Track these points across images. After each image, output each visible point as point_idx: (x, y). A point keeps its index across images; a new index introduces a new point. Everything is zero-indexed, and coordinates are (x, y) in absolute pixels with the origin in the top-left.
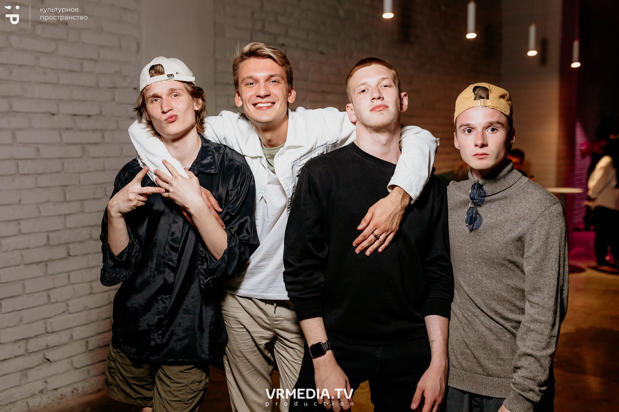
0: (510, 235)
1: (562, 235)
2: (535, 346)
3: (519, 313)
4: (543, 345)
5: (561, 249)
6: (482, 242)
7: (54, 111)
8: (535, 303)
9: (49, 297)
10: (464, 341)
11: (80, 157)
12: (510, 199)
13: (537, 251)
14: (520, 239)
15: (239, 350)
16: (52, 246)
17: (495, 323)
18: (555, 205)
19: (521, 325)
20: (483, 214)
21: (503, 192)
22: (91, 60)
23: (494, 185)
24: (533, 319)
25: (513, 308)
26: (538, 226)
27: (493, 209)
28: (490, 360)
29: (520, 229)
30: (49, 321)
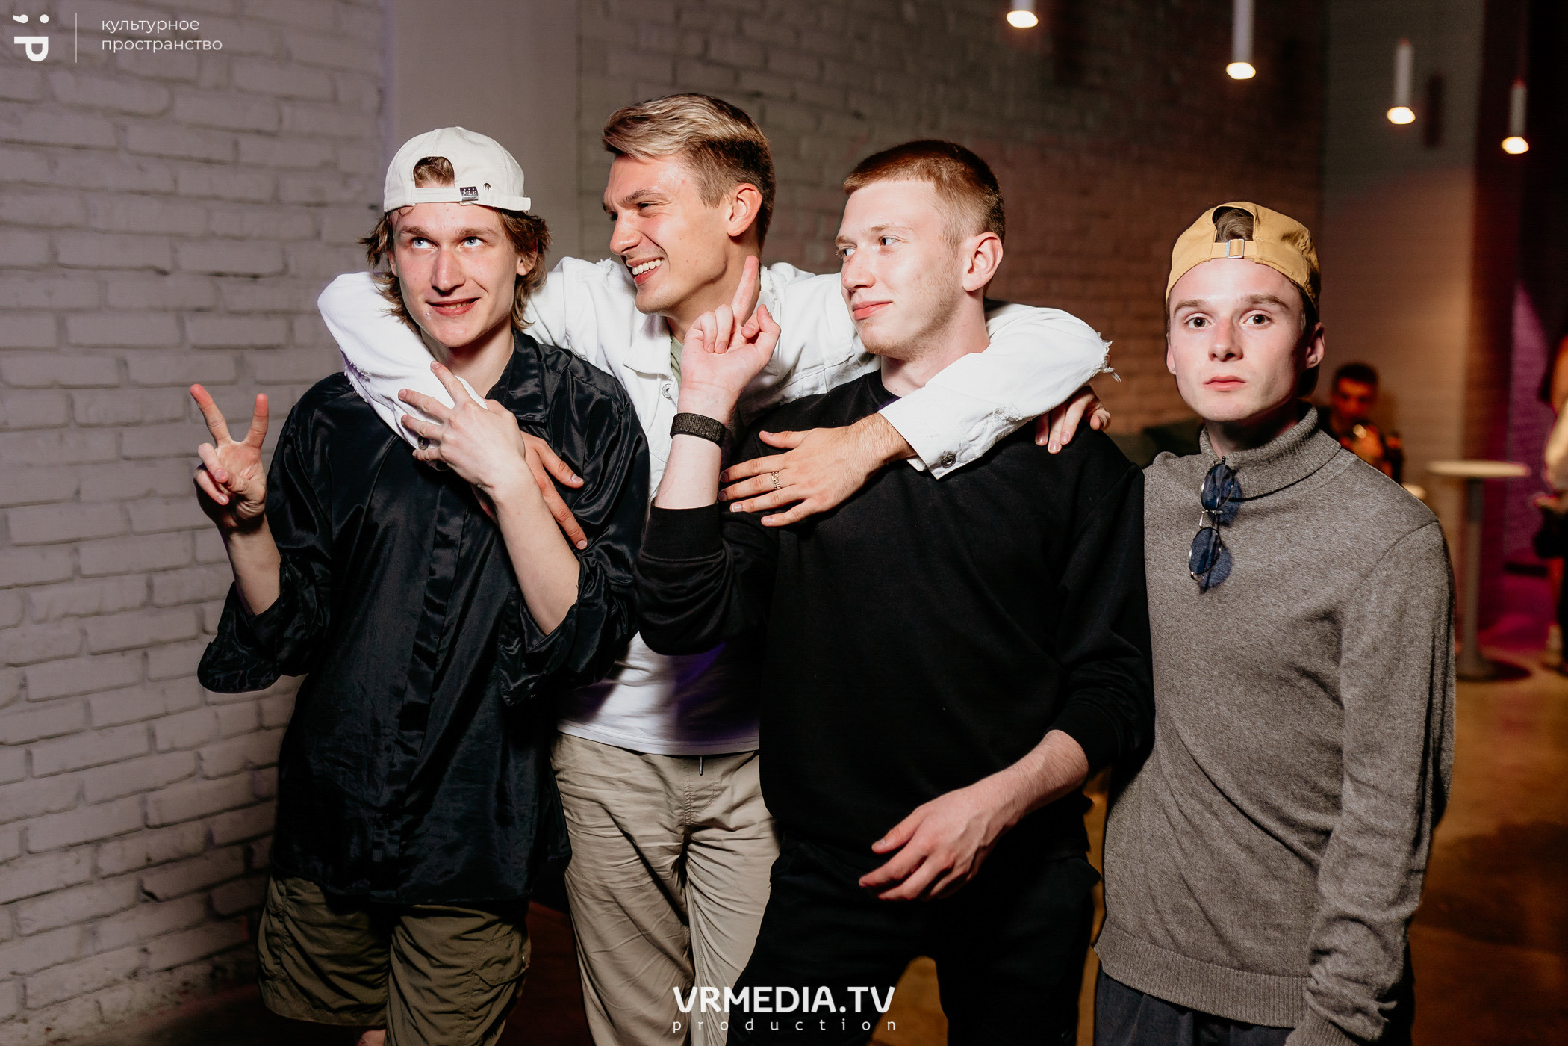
0: (1304, 604)
1: (1440, 607)
2: (1369, 897)
3: (1327, 809)
4: (1390, 893)
5: (1437, 643)
6: (1230, 620)
7: (165, 264)
8: (1368, 785)
9: (152, 736)
10: (1182, 878)
11: (233, 383)
12: (1308, 509)
13: (1375, 649)
14: (1329, 617)
15: (603, 884)
16: (158, 607)
17: (1264, 833)
18: (1424, 528)
19: (1332, 841)
20: (1235, 546)
21: (1288, 490)
22: (259, 132)
23: (1265, 471)
24: (1363, 826)
25: (1311, 795)
26: (1378, 584)
27: (1261, 534)
28: (1248, 927)
29: (1330, 590)
30: (152, 796)
